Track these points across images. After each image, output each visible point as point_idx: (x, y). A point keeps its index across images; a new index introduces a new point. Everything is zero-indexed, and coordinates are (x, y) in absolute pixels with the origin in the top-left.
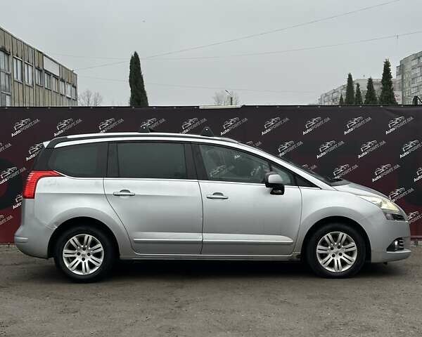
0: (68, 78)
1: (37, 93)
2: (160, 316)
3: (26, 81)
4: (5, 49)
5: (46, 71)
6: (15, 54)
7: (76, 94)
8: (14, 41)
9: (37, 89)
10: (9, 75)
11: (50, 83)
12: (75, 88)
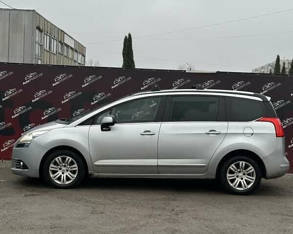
0: (80, 49)
1: (59, 58)
2: (164, 220)
3: (52, 50)
4: (39, 28)
5: (66, 45)
6: (46, 31)
7: (84, 61)
8: (46, 22)
9: (59, 56)
11: (68, 52)
12: (84, 56)
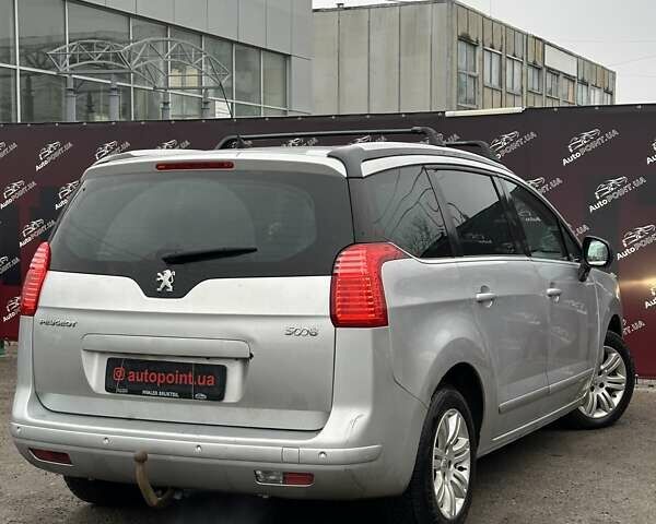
10: (474, 78)
